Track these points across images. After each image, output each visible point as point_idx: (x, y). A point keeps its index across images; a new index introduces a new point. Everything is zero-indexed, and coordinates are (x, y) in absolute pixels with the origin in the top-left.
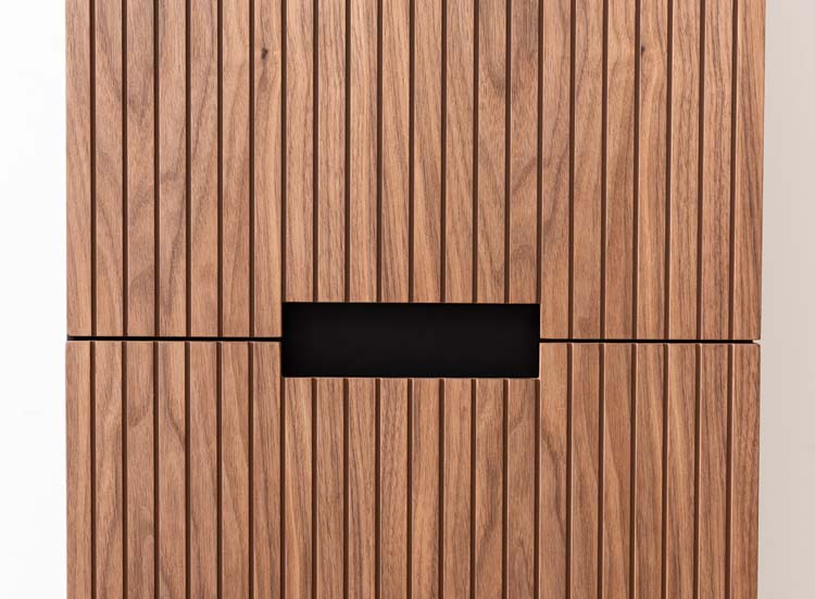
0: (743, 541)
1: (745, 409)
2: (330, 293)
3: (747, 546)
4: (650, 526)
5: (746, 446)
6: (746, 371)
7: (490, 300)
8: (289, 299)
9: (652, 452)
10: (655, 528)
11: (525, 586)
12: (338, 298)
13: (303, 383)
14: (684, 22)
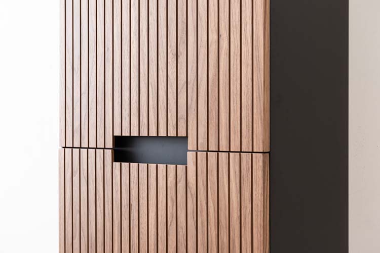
0: (258, 235)
1: (258, 180)
2: (126, 133)
3: (259, 239)
4: (225, 226)
5: (258, 196)
6: (258, 165)
7: (172, 135)
8: (115, 135)
9: (225, 196)
10: (226, 227)
11: (183, 245)
12: (128, 134)
13: (118, 164)
14: (234, 23)
